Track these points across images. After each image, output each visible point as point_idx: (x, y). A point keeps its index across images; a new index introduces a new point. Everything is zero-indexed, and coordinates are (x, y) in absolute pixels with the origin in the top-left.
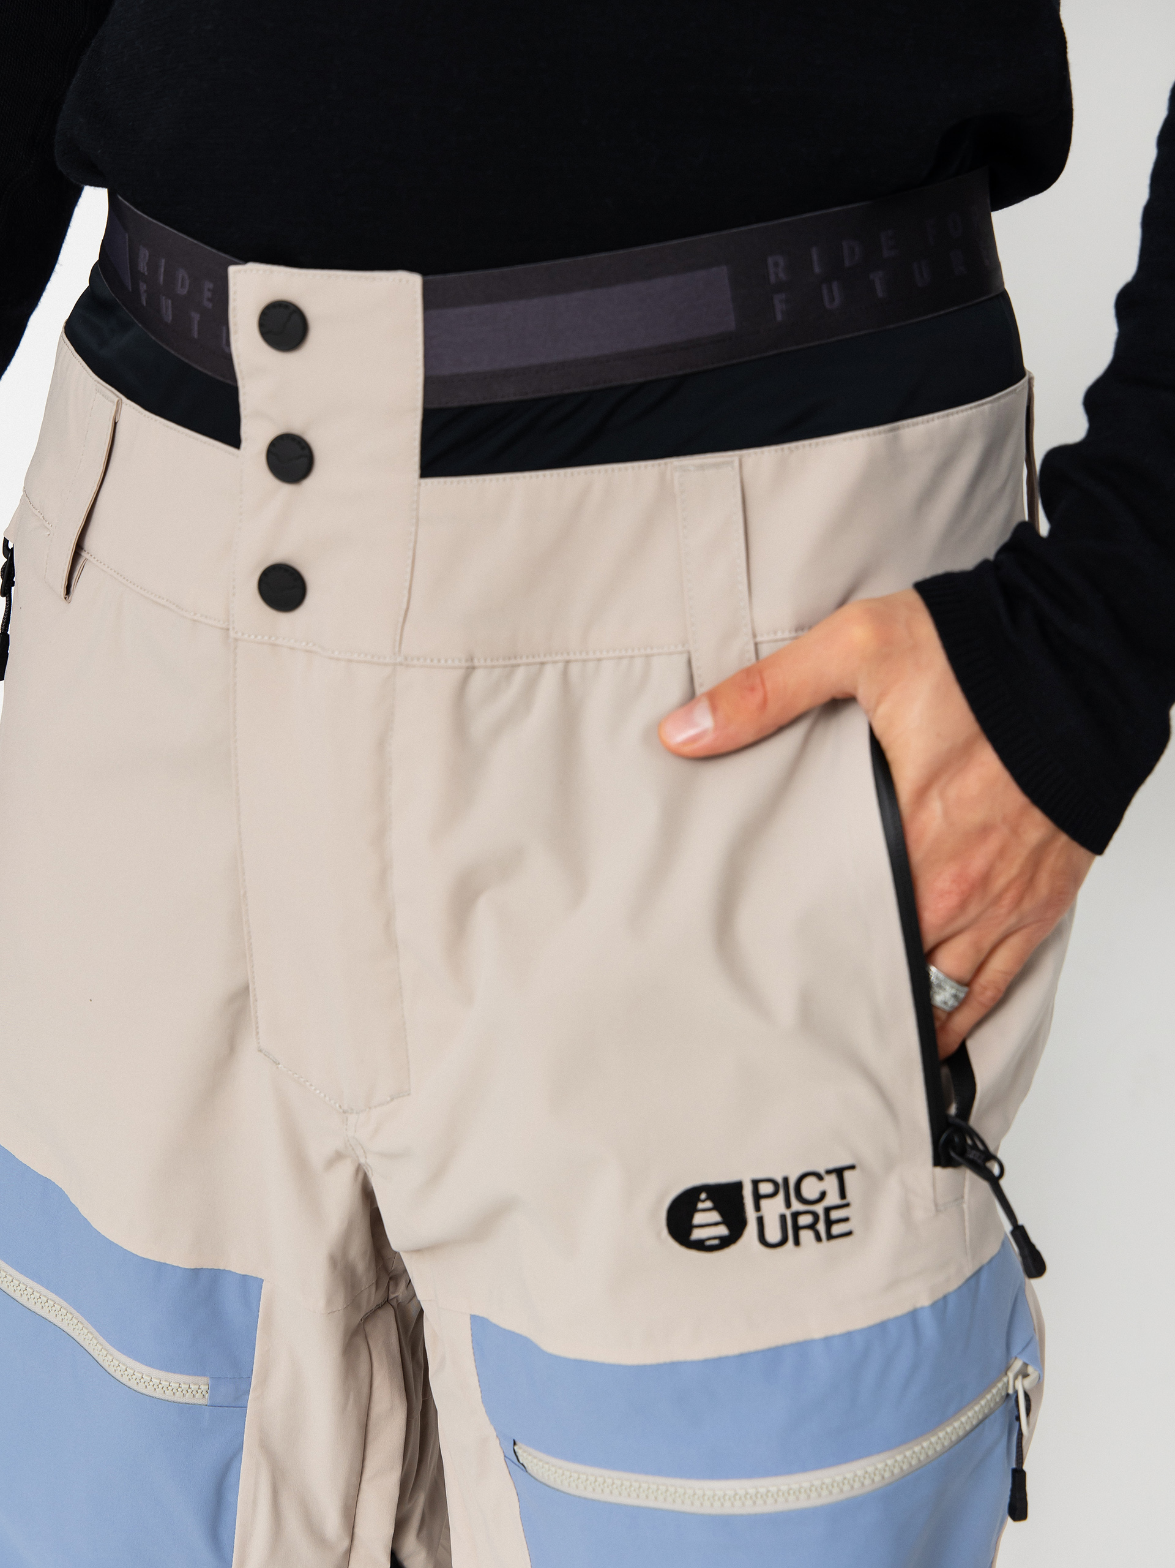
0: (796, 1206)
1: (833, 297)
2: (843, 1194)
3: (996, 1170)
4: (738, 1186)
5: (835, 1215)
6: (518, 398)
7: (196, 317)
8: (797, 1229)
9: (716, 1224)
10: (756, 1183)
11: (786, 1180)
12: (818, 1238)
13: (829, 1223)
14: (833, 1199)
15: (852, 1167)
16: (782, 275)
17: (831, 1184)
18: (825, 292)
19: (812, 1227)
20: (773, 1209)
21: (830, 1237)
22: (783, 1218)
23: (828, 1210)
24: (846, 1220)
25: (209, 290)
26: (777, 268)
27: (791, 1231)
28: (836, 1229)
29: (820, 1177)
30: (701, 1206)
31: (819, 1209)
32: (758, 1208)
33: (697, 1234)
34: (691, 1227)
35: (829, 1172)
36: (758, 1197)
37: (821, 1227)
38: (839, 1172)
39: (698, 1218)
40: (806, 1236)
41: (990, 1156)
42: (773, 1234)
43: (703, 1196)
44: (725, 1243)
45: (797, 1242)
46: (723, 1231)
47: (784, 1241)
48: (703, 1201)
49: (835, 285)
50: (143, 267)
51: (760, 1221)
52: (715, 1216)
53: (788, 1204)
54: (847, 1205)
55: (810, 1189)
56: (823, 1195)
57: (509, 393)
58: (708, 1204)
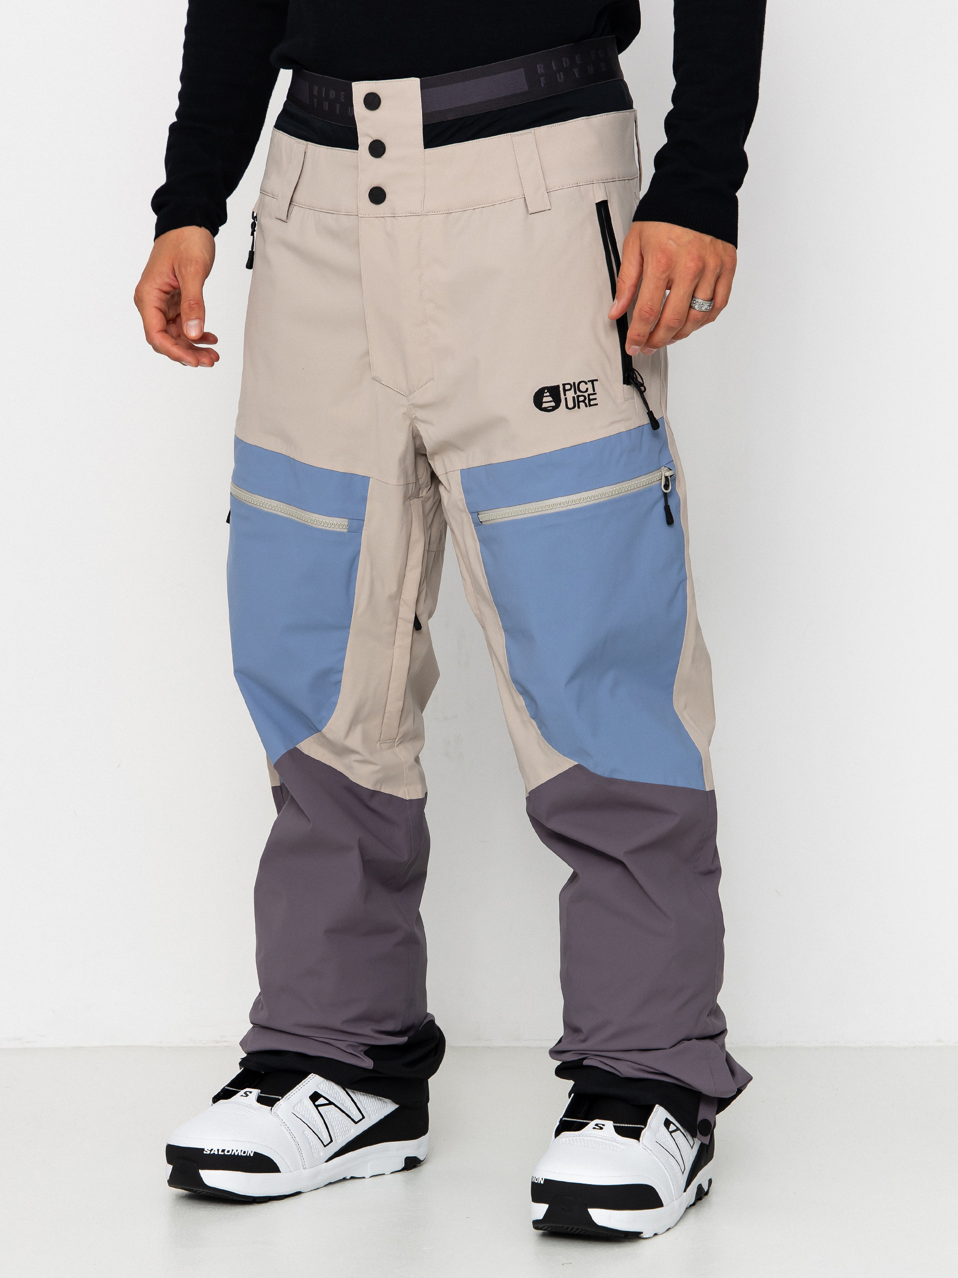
0: (579, 393)
1: (561, 78)
2: (594, 390)
3: (642, 388)
4: (558, 387)
5: (591, 397)
6: (454, 118)
7: (338, 106)
8: (579, 402)
9: (551, 402)
10: (564, 385)
11: (574, 383)
12: (586, 406)
13: (590, 400)
14: (590, 391)
15: (597, 380)
16: (543, 71)
17: (590, 385)
18: (558, 76)
19: (583, 401)
20: (570, 394)
21: (590, 405)
22: (574, 398)
23: (589, 395)
24: (595, 399)
25: (343, 95)
26: (540, 69)
27: (577, 404)
28: (592, 403)
29: (586, 383)
30: (545, 395)
31: (586, 394)
32: (565, 395)
33: (544, 405)
34: (542, 403)
35: (589, 381)
36: (565, 390)
37: (587, 401)
38: (592, 381)
39: (545, 399)
40: (582, 404)
41: (642, 385)
42: (571, 405)
43: (546, 391)
44: (554, 408)
45: (579, 407)
46: (553, 404)
47: (574, 407)
48: (546, 393)
49: (561, 73)
50: (316, 93)
51: (566, 399)
52: (550, 399)
53: (576, 393)
54: (595, 394)
55: (583, 387)
56: (587, 389)
57: (451, 117)
58: (548, 394)
